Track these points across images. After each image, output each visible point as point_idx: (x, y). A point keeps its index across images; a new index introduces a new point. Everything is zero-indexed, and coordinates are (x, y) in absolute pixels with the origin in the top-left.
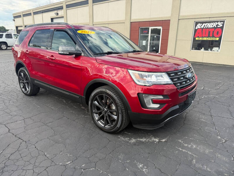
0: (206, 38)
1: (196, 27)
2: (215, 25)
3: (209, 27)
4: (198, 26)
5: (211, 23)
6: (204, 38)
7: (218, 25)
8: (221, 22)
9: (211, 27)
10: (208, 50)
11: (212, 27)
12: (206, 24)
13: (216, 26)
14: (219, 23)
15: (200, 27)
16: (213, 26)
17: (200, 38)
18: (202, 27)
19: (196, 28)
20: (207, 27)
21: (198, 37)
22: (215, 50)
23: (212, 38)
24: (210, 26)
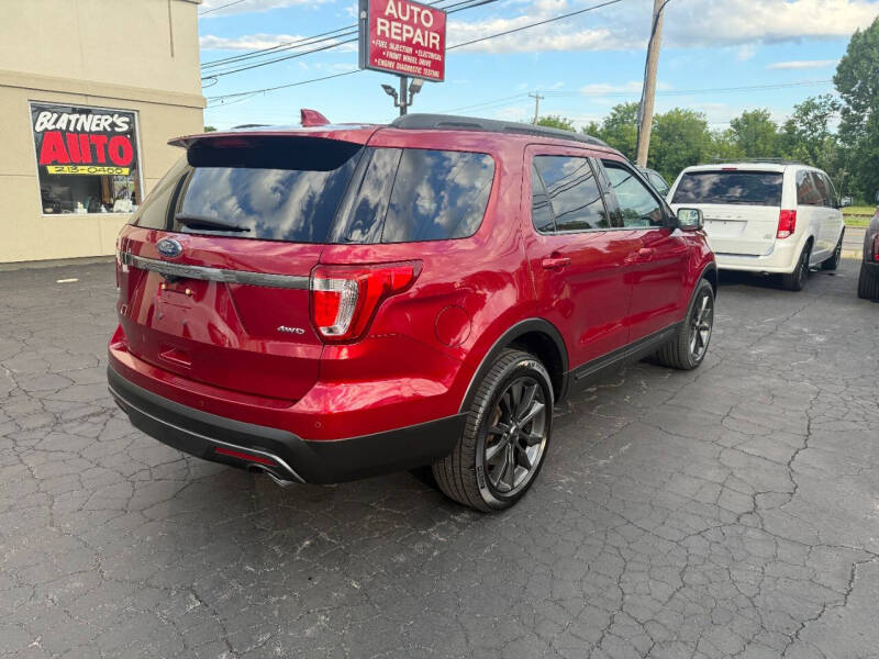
0: (86, 167)
1: (38, 124)
2: (105, 123)
3: (87, 129)
4: (41, 119)
5: (90, 116)
6: (79, 168)
7: (113, 125)
8: (121, 115)
9: (94, 129)
10: (100, 211)
11: (97, 129)
12: (74, 117)
13: (109, 129)
14: (119, 121)
15: (54, 127)
16: (98, 125)
17: (66, 168)
18: (62, 125)
19: (39, 129)
20: (79, 128)
21: (55, 163)
22: (122, 209)
23: (106, 168)
24: (90, 124)
